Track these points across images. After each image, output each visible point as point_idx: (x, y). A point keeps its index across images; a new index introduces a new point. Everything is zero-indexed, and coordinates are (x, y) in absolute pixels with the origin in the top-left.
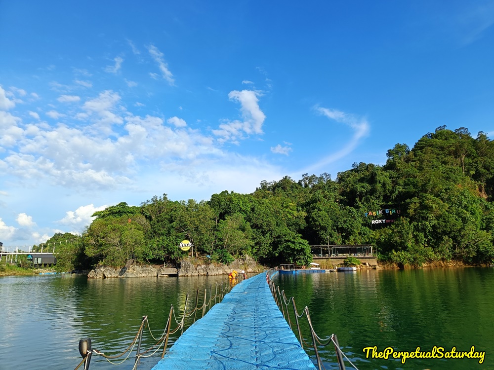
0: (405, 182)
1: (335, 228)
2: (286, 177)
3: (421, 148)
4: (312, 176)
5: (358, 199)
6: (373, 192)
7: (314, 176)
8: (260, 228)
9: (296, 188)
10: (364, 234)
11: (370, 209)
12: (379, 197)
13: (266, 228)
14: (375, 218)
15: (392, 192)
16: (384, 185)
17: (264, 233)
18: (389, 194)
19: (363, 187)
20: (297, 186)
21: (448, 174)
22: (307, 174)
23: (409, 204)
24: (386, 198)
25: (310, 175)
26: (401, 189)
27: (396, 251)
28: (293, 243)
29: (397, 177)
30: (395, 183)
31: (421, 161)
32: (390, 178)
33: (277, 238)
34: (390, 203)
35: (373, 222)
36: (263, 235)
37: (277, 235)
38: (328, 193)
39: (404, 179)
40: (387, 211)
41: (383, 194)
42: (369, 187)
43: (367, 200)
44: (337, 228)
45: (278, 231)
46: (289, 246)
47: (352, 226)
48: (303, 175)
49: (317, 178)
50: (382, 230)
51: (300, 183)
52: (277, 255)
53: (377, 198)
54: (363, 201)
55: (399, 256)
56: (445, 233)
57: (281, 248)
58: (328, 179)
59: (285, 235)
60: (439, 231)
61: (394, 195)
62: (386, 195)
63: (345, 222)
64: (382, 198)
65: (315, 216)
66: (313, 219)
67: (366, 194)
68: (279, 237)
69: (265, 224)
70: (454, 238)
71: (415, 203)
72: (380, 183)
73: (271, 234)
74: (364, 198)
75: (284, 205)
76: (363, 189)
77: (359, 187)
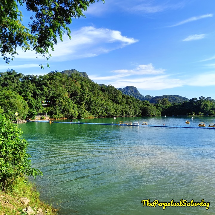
0: (52, 92)
6: (42, 94)
11: (42, 100)
12: (44, 96)
14: (44, 103)
16: (46, 92)
23: (56, 100)
24: (47, 97)
26: (52, 94)
29: (50, 90)
32: (47, 90)
34: (48, 99)
35: (43, 105)
40: (48, 101)
42: (41, 92)
43: (40, 97)
55: (55, 116)
56: (66, 110)
60: (64, 109)
61: (50, 96)
70: (68, 112)
71: (58, 100)
76: (39, 93)
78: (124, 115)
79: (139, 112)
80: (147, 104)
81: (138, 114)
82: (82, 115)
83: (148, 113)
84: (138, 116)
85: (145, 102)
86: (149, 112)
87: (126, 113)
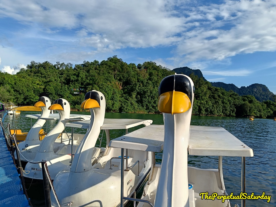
0: (90, 78)
1: (57, 94)
2: (47, 62)
3: (102, 65)
4: (63, 64)
5: (71, 83)
7: (63, 63)
8: (18, 92)
9: (52, 69)
10: (69, 97)
11: (74, 88)
12: (79, 83)
13: (21, 92)
14: (76, 91)
15: (85, 82)
17: (20, 94)
18: (83, 82)
19: (74, 78)
20: (53, 68)
21: (108, 78)
22: (59, 62)
23: (87, 88)
24: (82, 84)
25: (61, 63)
26: (88, 81)
27: (78, 105)
28: (33, 99)
29: (88, 76)
30: (87, 78)
31: (100, 71)
32: (85, 76)
33: (26, 96)
34: (83, 86)
35: (75, 93)
36: (20, 95)
37: (26, 95)
38: (57, 79)
39: (90, 77)
40: (81, 89)
41: (81, 82)
42: (76, 78)
44: (58, 94)
45: (27, 94)
46: (31, 100)
47: (64, 94)
48: (57, 62)
49: (65, 65)
50: (77, 96)
51: (55, 66)
52: (25, 103)
53: (78, 83)
54: (73, 84)
55: (78, 107)
57: (28, 100)
58: (71, 67)
59: (30, 96)
62: (82, 82)
63: (61, 92)
64: (80, 83)
65: (47, 88)
66: (46, 89)
67: (74, 81)
68: (27, 96)
69: (21, 90)
71: (90, 88)
72: (80, 77)
73: (24, 95)
74: (73, 82)
75: (33, 82)
76: (73, 79)
77: (72, 78)
78: (204, 112)
79: (231, 110)
80: (250, 99)
81: (230, 112)
82: (124, 108)
83: (246, 112)
84: (229, 116)
85: (248, 98)
86: (248, 111)
87: (206, 110)
